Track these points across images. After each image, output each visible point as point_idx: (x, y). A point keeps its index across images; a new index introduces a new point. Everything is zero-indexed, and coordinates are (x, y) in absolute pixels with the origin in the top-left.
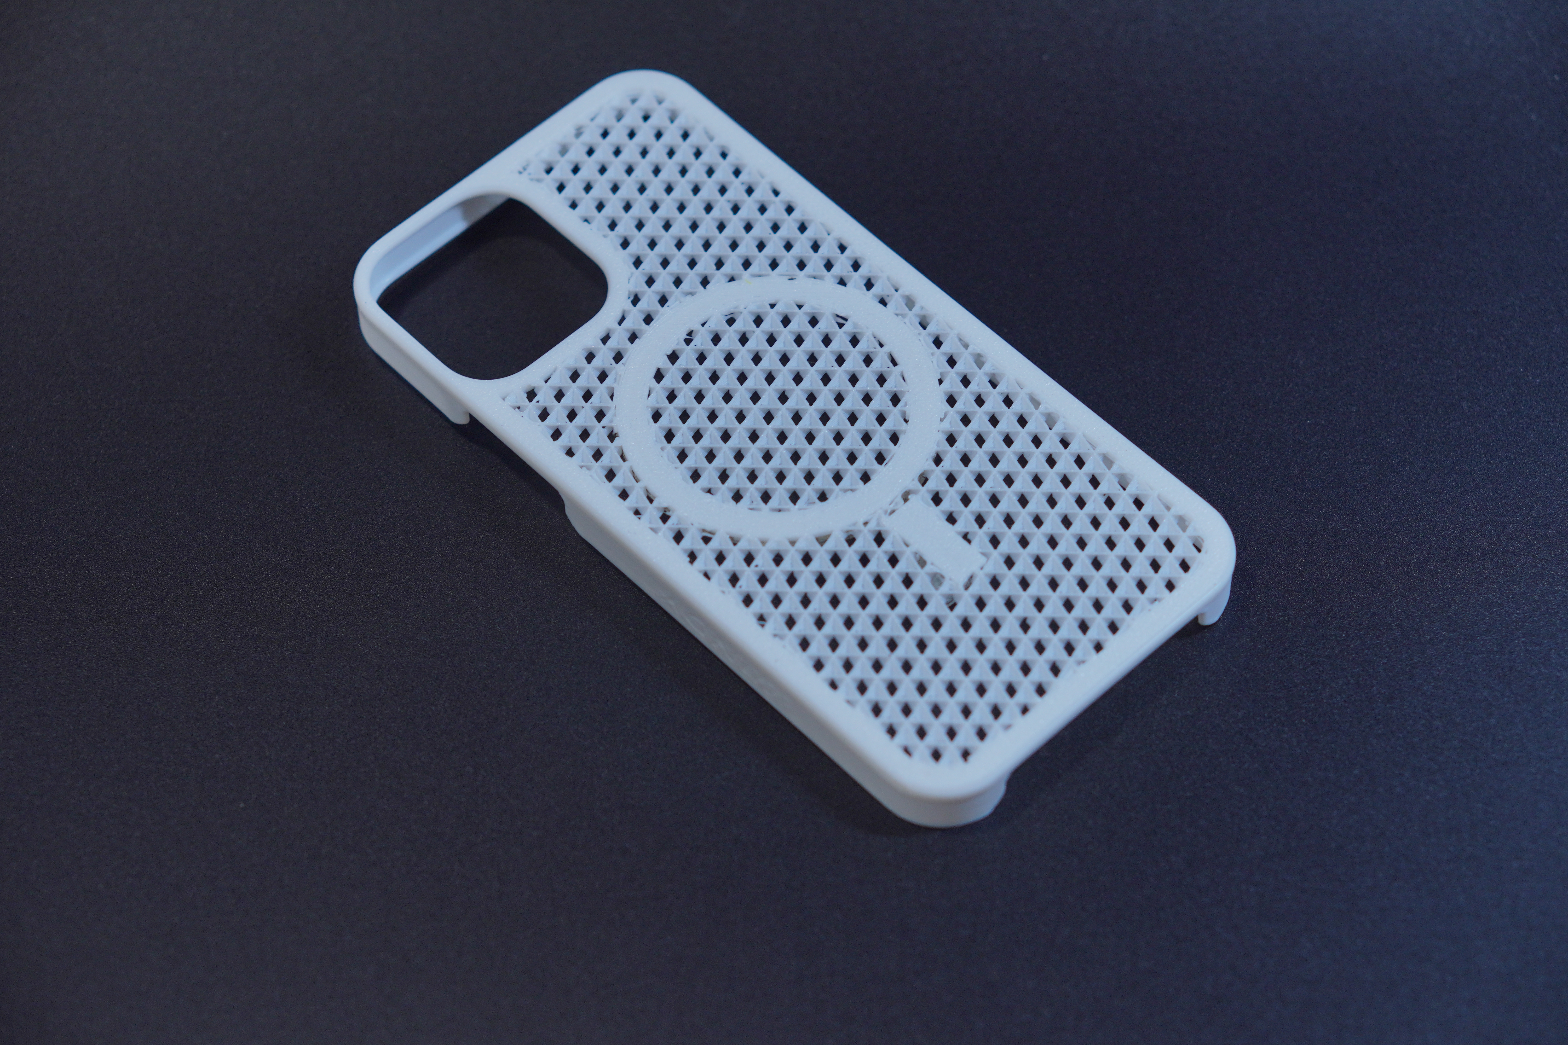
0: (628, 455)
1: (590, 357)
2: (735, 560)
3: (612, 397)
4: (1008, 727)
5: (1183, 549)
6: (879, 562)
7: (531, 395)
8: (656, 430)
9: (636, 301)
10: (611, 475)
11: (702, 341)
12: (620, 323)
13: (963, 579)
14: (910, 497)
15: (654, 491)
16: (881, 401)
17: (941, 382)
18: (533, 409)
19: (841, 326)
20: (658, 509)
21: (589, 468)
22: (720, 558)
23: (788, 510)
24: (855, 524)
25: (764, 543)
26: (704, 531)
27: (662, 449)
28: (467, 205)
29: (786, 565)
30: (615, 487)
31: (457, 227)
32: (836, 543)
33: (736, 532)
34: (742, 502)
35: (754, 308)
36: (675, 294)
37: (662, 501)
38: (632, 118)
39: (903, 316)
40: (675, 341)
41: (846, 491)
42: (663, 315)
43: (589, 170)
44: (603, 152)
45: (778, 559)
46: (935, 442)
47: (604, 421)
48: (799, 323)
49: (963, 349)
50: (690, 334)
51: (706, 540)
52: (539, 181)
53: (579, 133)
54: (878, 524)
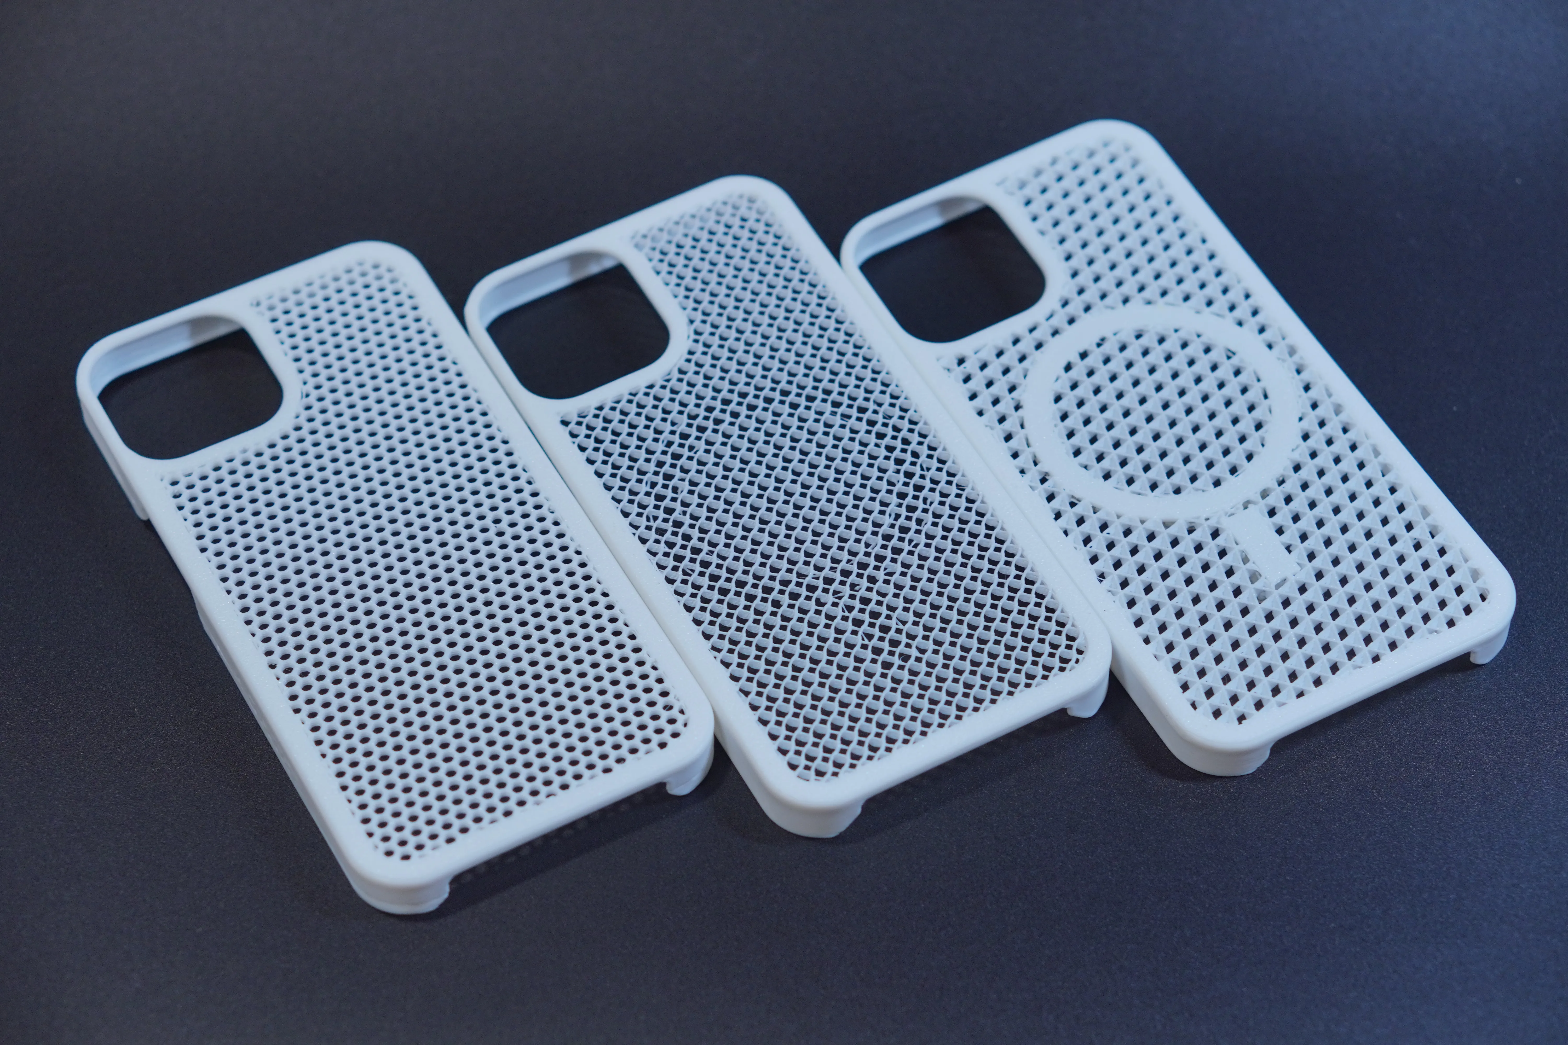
0: (1026, 425)
2: (1091, 527)
3: (1025, 376)
4: (1281, 704)
5: (1470, 596)
6: (1210, 553)
7: (961, 361)
8: (1055, 410)
9: (1065, 304)
10: (1008, 438)
11: (1110, 347)
12: (1048, 319)
13: (1277, 580)
14: (1250, 506)
15: (1040, 457)
16: (1246, 425)
17: (1301, 419)
18: (959, 372)
19: (1229, 358)
20: (1040, 472)
21: (992, 428)
22: (1080, 521)
23: (1146, 495)
24: (1198, 518)
25: (1119, 517)
26: (1073, 497)
27: (1056, 426)
28: (946, 203)
29: (1133, 539)
30: (1010, 448)
31: (935, 221)
32: (1180, 529)
33: (1098, 504)
34: (1110, 480)
35: (1161, 330)
36: (1099, 305)
37: (1043, 467)
39: (1284, 361)
40: (1088, 343)
41: (1197, 490)
44: (1070, 181)
45: (1127, 532)
46: (1283, 467)
47: (1015, 394)
48: (1196, 349)
49: (1326, 397)
50: (1103, 340)
51: (1073, 505)
52: (1012, 194)
53: (1054, 162)
54: (1218, 522)
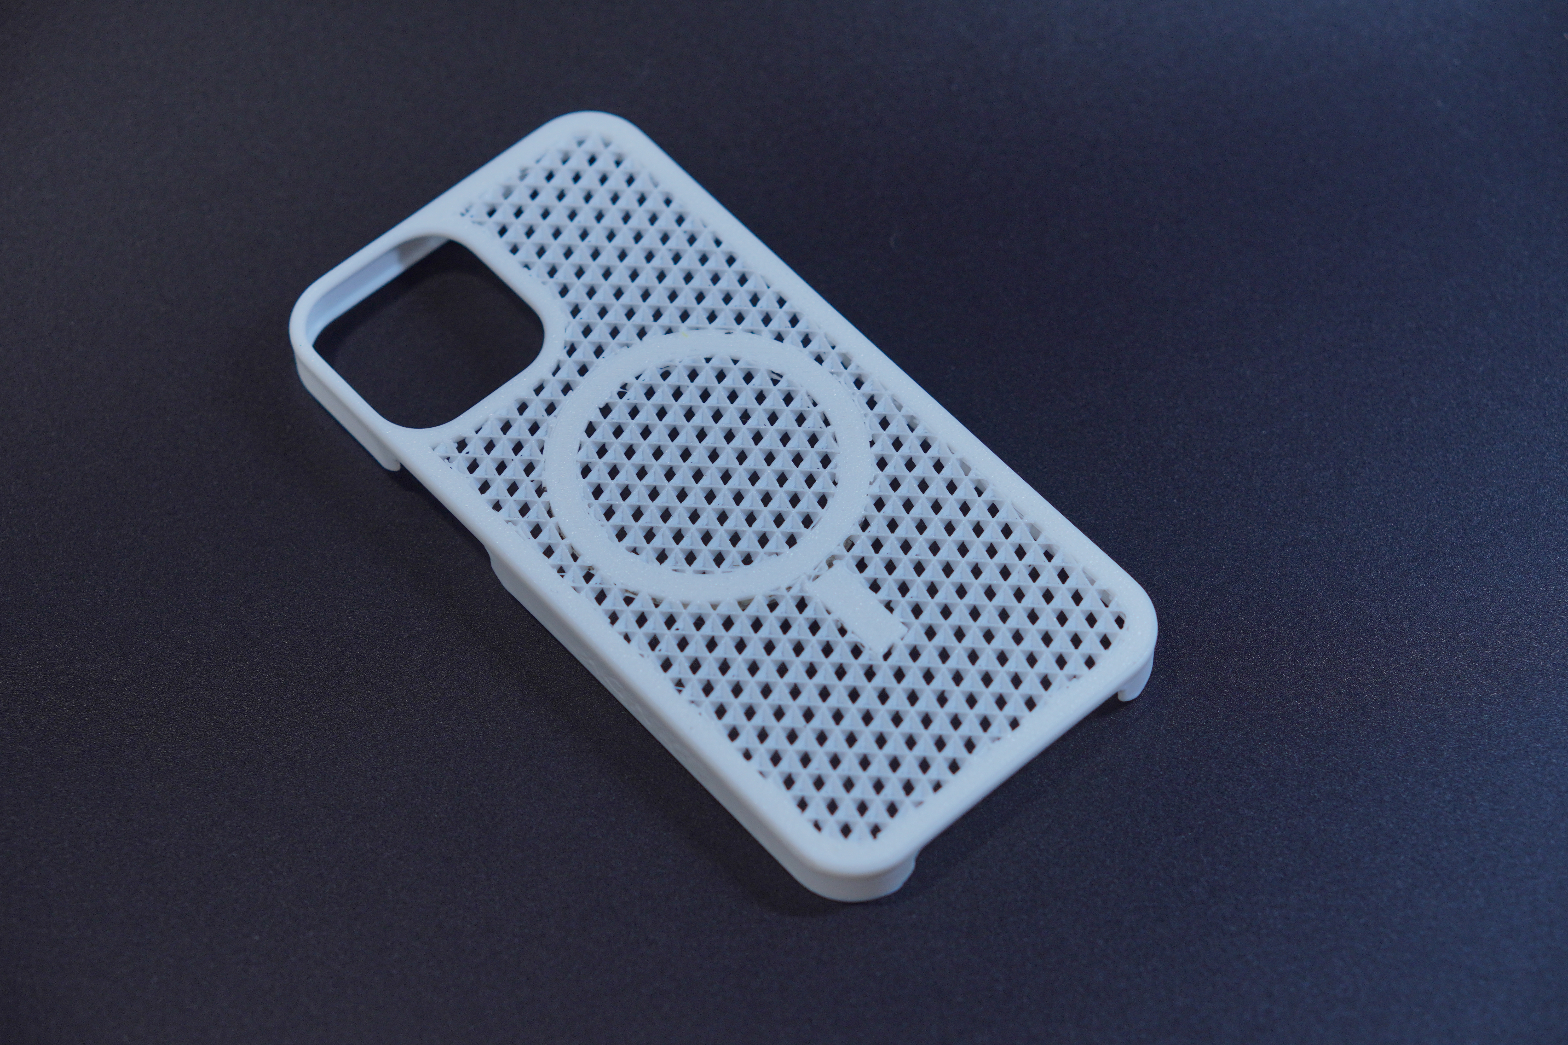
0: (555, 511)
1: (522, 408)
2: (655, 624)
3: (542, 450)
4: (919, 804)
5: (1105, 624)
6: (800, 630)
7: (462, 445)
8: (584, 486)
9: (571, 350)
10: (536, 531)
11: (635, 395)
12: (554, 374)
13: (883, 650)
14: (834, 562)
15: (579, 549)
16: (811, 462)
17: (872, 443)
18: (462, 460)
19: (775, 382)
20: (581, 567)
21: (514, 523)
22: (642, 620)
23: (712, 572)
24: (778, 589)
25: (685, 605)
26: (627, 591)
27: (589, 506)
28: (404, 248)
29: (707, 630)
30: (540, 544)
31: (394, 270)
32: (758, 608)
33: (658, 594)
34: (666, 562)
35: (689, 363)
36: (611, 345)
37: (586, 560)
38: (578, 162)
39: (838, 374)
40: (608, 395)
41: (770, 554)
42: (598, 366)
43: (531, 215)
44: (547, 196)
45: (699, 623)
46: (863, 506)
47: (533, 475)
48: (734, 379)
49: (896, 411)
50: (624, 386)
51: (628, 601)
52: (480, 223)
53: (523, 175)
54: (802, 590)
